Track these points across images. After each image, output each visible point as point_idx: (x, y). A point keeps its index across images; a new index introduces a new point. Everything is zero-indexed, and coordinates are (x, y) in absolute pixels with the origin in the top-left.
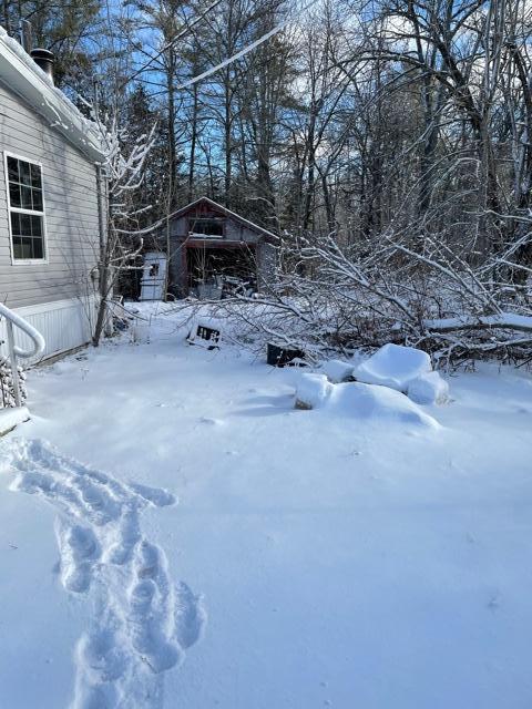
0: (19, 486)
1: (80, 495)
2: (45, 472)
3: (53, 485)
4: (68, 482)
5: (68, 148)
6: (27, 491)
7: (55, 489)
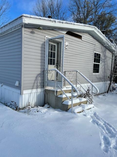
0: (92, 122)
1: (105, 128)
2: (97, 120)
3: (99, 124)
4: (102, 124)
5: (107, 50)
6: (93, 123)
7: (99, 125)
